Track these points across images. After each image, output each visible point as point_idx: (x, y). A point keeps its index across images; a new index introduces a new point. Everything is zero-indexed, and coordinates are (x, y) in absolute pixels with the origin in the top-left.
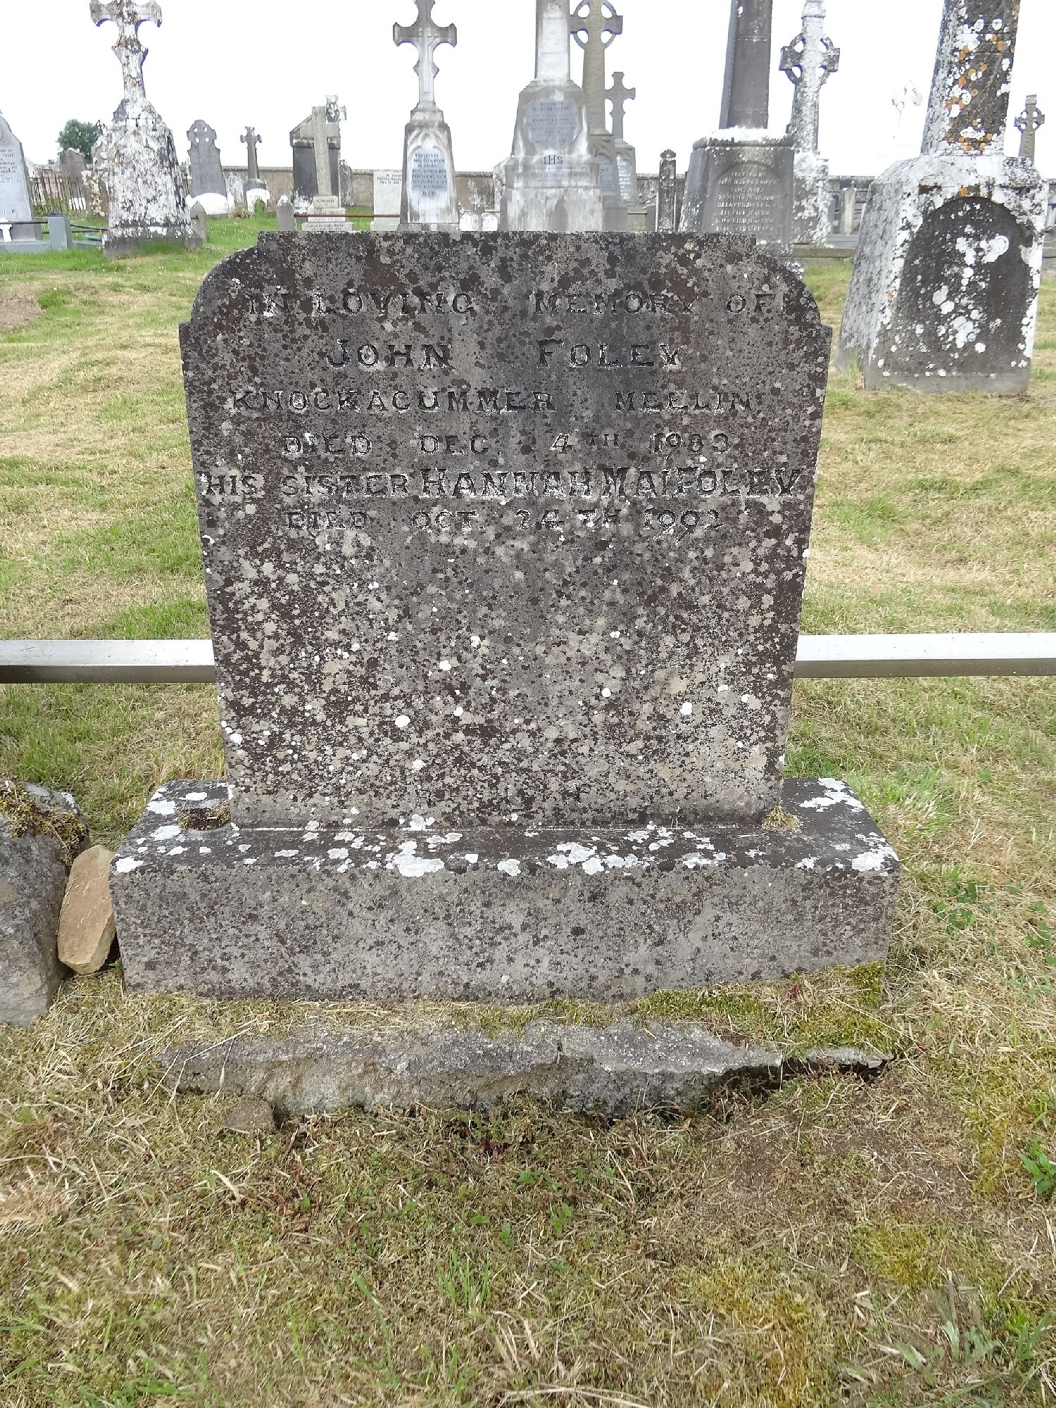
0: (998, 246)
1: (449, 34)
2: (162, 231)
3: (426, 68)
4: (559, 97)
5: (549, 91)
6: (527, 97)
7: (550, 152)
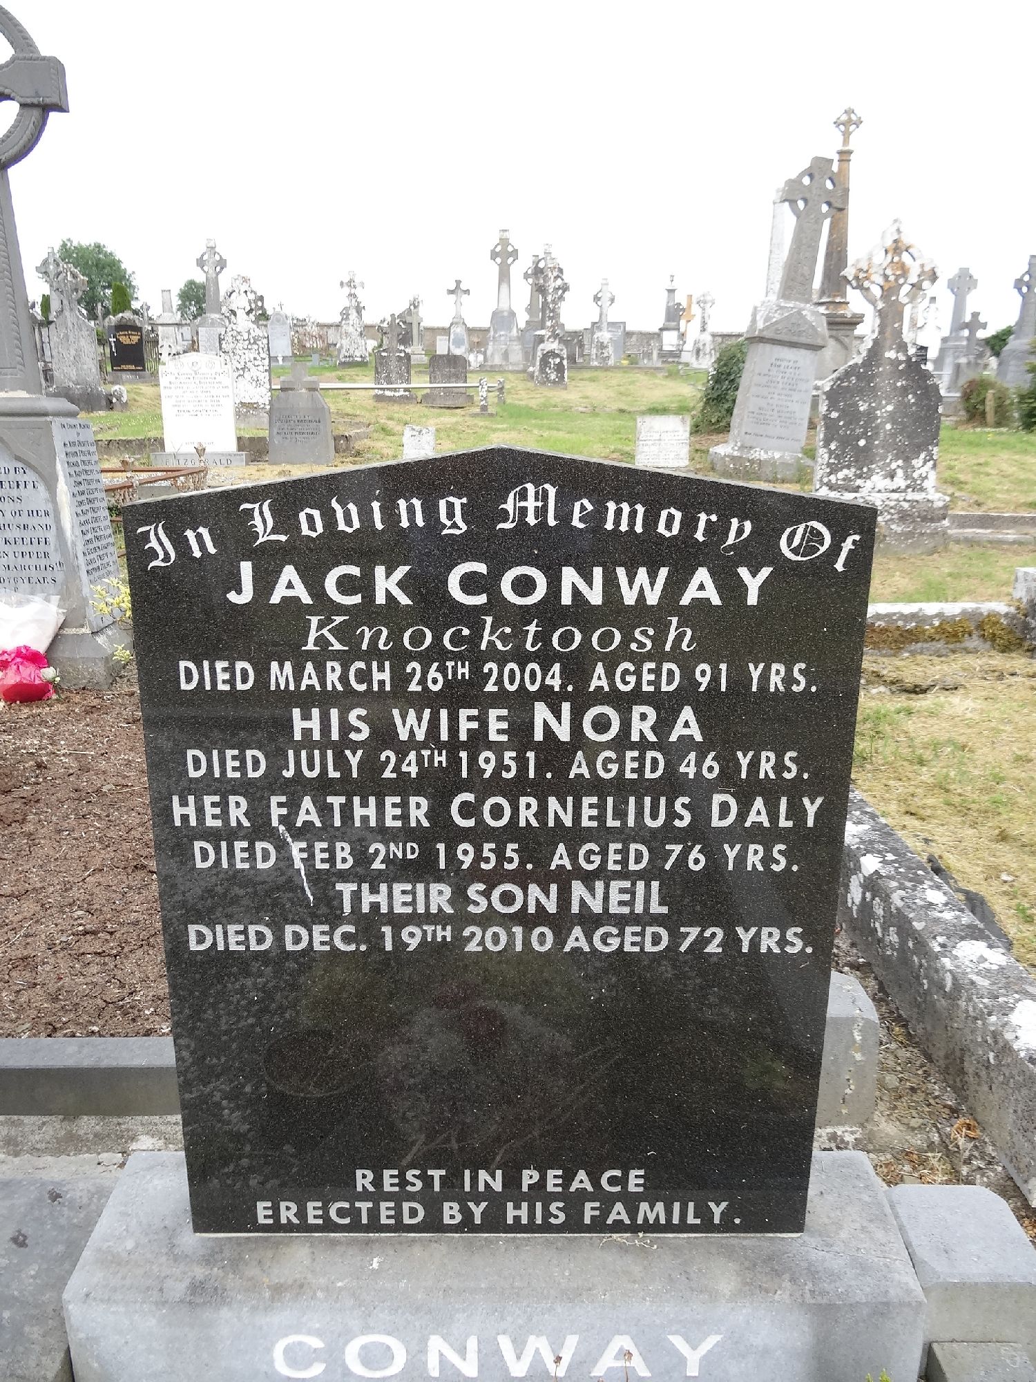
0: (558, 360)
1: (467, 292)
2: (359, 359)
3: (458, 303)
4: (506, 314)
5: (503, 312)
6: (494, 314)
7: (502, 333)
